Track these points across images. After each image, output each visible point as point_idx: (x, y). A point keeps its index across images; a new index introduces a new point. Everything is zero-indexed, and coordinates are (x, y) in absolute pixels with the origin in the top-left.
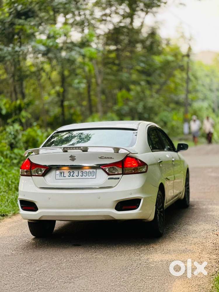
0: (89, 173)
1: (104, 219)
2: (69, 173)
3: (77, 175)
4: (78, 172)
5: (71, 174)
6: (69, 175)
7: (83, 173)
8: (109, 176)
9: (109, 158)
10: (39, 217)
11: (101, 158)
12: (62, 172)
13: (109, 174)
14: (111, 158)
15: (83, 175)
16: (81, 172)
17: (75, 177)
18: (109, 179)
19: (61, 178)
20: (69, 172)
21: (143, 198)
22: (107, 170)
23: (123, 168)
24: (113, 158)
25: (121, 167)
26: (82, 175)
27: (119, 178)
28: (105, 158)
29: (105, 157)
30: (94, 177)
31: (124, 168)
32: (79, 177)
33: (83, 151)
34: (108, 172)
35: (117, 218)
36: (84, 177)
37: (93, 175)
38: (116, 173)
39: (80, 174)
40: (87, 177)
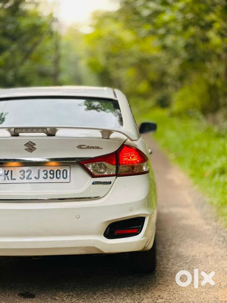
0: (58, 172)
1: (83, 252)
2: (22, 173)
3: (37, 177)
4: (39, 171)
5: (25, 175)
6: (22, 177)
7: (47, 173)
8: (93, 179)
9: (93, 148)
11: (80, 147)
12: (8, 171)
13: (93, 176)
14: (98, 148)
15: (47, 176)
16: (44, 171)
17: (34, 180)
18: (93, 184)
19: (7, 181)
20: (21, 171)
21: (148, 215)
22: (90, 168)
23: (117, 164)
24: (102, 148)
25: (115, 163)
26: (45, 176)
27: (110, 183)
28: (88, 147)
29: (87, 145)
30: (67, 180)
31: (119, 165)
32: (41, 180)
33: (49, 135)
34: (92, 171)
35: (106, 250)
36: (49, 180)
37: (65, 176)
38: (106, 173)
39: (42, 174)
40: (55, 179)
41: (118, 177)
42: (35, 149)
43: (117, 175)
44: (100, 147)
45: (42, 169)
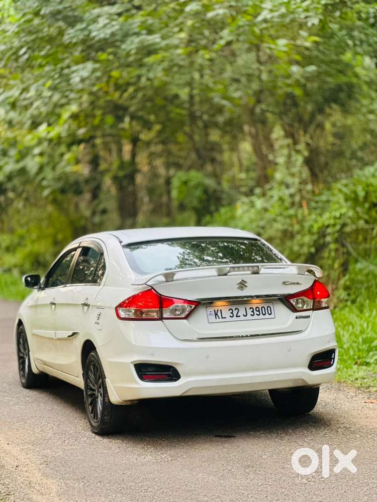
0: (263, 309)
2: (231, 311)
3: (245, 315)
4: (246, 308)
5: (233, 313)
6: (232, 315)
7: (253, 310)
8: (295, 313)
9: (294, 283)
10: (183, 392)
11: (284, 283)
12: (218, 310)
13: (294, 311)
14: (298, 283)
15: (254, 313)
16: (250, 308)
17: (242, 318)
18: (296, 318)
19: (218, 320)
20: (229, 310)
23: (314, 299)
24: (301, 284)
25: (312, 297)
26: (252, 314)
27: (309, 317)
28: (291, 283)
29: (290, 281)
30: (272, 316)
32: (249, 317)
35: (310, 382)
36: (255, 317)
37: (270, 313)
38: (305, 308)
39: (249, 312)
40: (261, 316)
41: (314, 311)
42: (246, 286)
43: (313, 309)
44: (300, 283)
45: (248, 307)
